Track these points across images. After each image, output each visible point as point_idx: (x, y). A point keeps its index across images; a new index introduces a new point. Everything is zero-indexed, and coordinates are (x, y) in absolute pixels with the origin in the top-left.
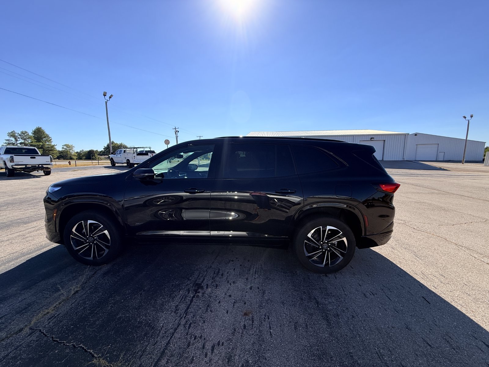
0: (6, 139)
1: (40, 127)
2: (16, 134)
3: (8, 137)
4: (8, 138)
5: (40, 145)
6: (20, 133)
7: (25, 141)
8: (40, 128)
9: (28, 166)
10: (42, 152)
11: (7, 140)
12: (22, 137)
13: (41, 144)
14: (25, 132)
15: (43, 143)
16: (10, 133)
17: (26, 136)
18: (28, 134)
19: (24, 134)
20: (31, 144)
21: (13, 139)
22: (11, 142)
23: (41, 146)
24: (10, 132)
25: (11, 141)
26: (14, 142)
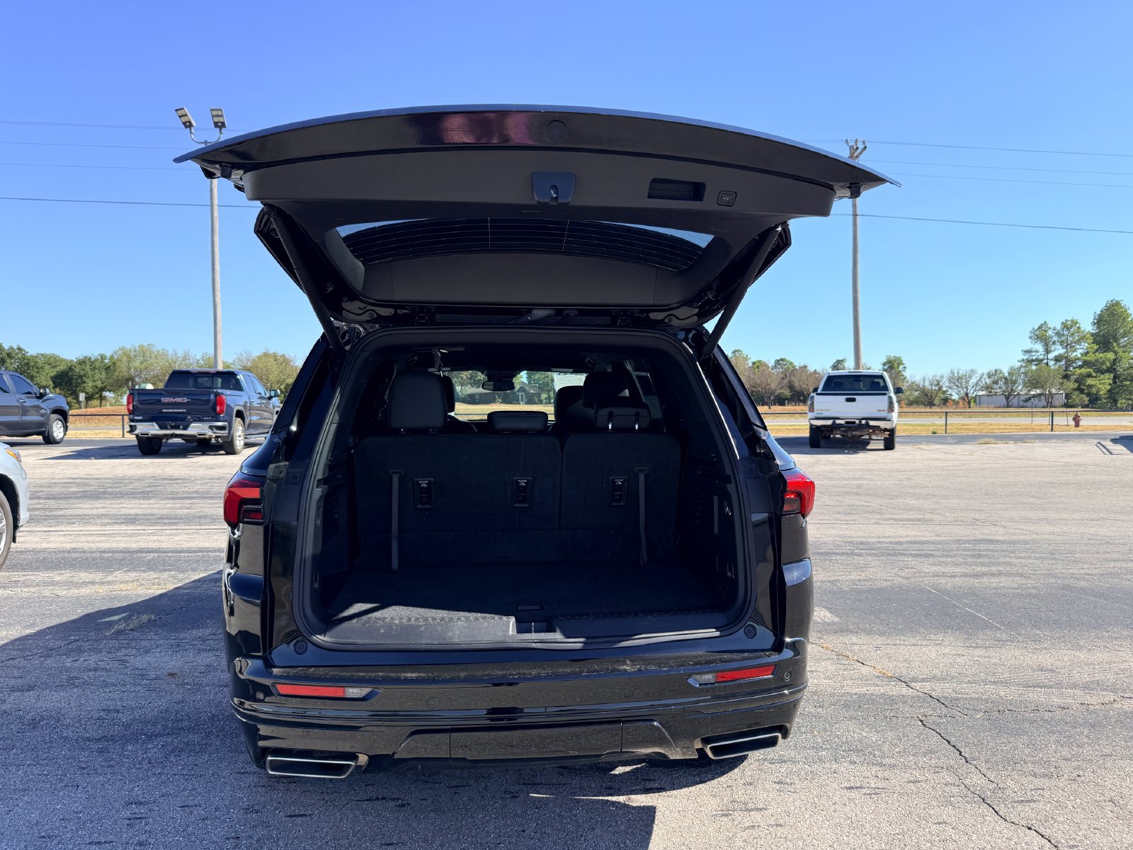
0: (1025, 349)
1: (1117, 299)
2: (1050, 333)
3: (1029, 341)
4: (1028, 345)
5: (1109, 360)
6: (1059, 327)
7: (1067, 352)
8: (1118, 304)
9: (838, 422)
10: (1110, 384)
11: (1026, 352)
12: (1063, 338)
13: (1111, 356)
14: (1072, 321)
15: (1116, 353)
16: (1037, 330)
17: (1073, 334)
18: (1079, 328)
19: (1068, 329)
20: (1084, 358)
21: (1039, 347)
22: (1034, 358)
23: (1108, 365)
24: (1036, 328)
25: (1035, 354)
26: (1041, 357)
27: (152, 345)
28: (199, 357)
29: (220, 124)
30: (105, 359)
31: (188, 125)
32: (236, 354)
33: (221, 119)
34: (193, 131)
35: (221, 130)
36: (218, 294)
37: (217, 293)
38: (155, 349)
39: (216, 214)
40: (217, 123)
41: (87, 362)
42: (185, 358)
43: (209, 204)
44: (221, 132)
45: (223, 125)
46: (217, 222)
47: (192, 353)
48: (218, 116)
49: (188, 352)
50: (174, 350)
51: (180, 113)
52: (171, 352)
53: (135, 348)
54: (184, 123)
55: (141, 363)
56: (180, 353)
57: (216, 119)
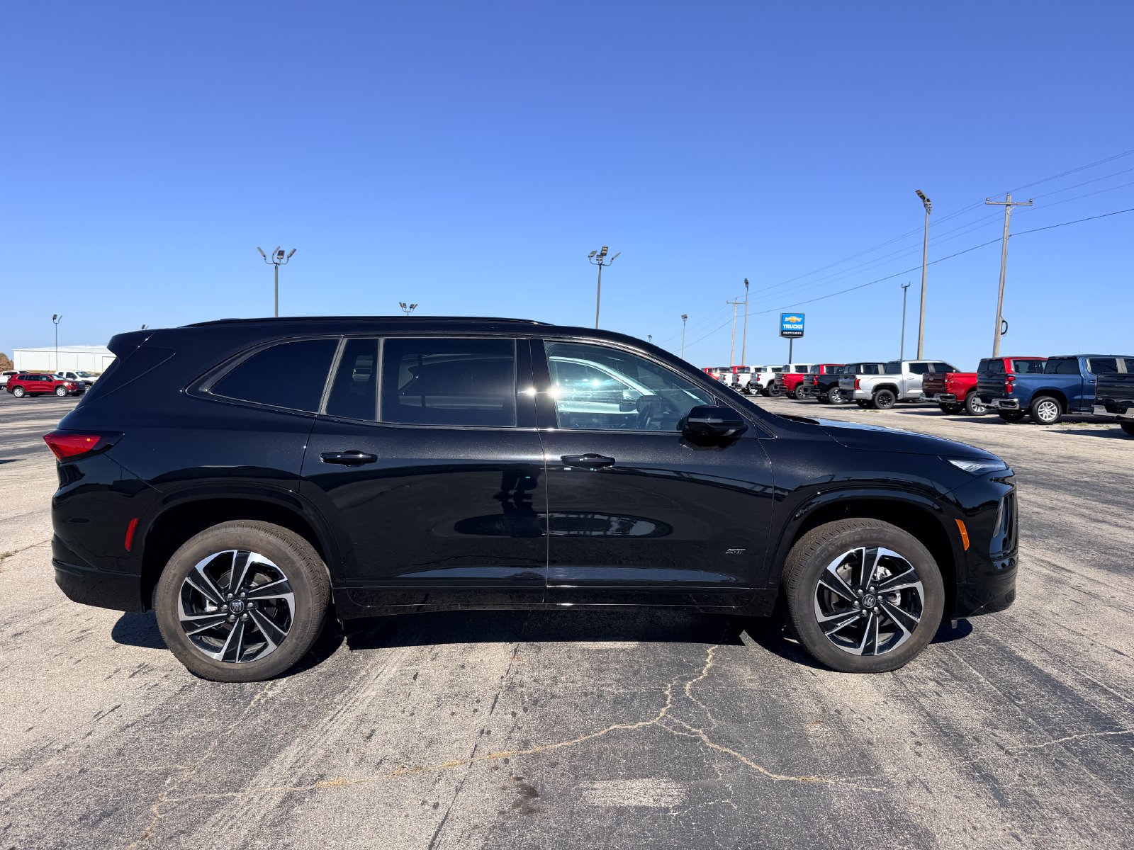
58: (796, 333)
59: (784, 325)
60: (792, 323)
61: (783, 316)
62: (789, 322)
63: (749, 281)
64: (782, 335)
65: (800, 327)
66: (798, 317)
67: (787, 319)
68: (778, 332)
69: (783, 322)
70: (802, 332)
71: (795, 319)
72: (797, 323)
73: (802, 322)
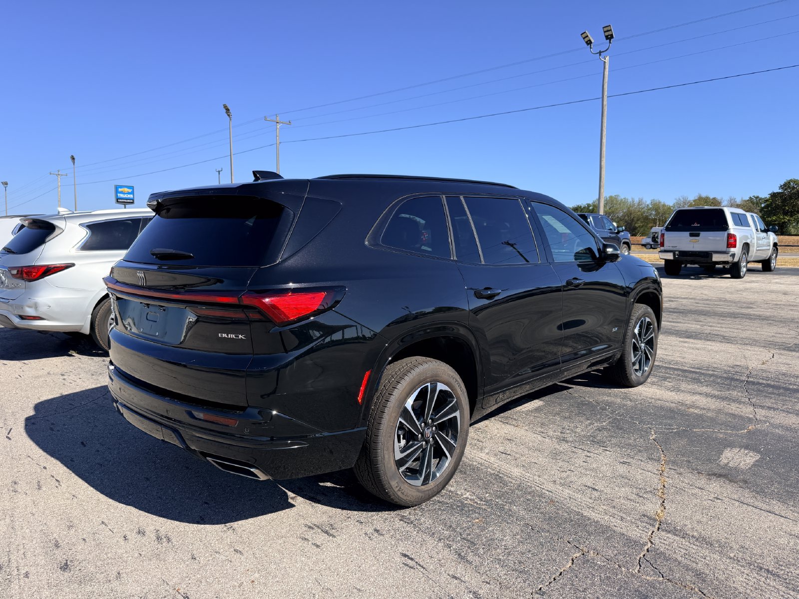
27: (618, 196)
28: (648, 202)
29: (609, 37)
30: (590, 207)
31: (589, 43)
32: (676, 199)
33: (610, 33)
34: (592, 47)
35: (610, 41)
36: (604, 160)
37: (602, 159)
38: (619, 199)
39: (605, 103)
40: (608, 36)
41: (579, 209)
42: (639, 204)
43: (601, 96)
44: (610, 43)
45: (612, 36)
46: (606, 108)
47: (644, 200)
48: (608, 31)
49: (642, 200)
50: (632, 199)
51: (584, 36)
52: (630, 200)
53: (607, 198)
54: (587, 42)
55: (610, 209)
56: (636, 200)
57: (607, 34)
58: (128, 201)
59: (119, 194)
60: (124, 193)
61: (117, 187)
62: (122, 192)
63: (75, 157)
64: (118, 201)
65: (131, 196)
66: (128, 188)
67: (120, 190)
68: (114, 200)
69: (117, 192)
70: (133, 200)
71: (126, 190)
72: (129, 193)
73: (133, 193)
